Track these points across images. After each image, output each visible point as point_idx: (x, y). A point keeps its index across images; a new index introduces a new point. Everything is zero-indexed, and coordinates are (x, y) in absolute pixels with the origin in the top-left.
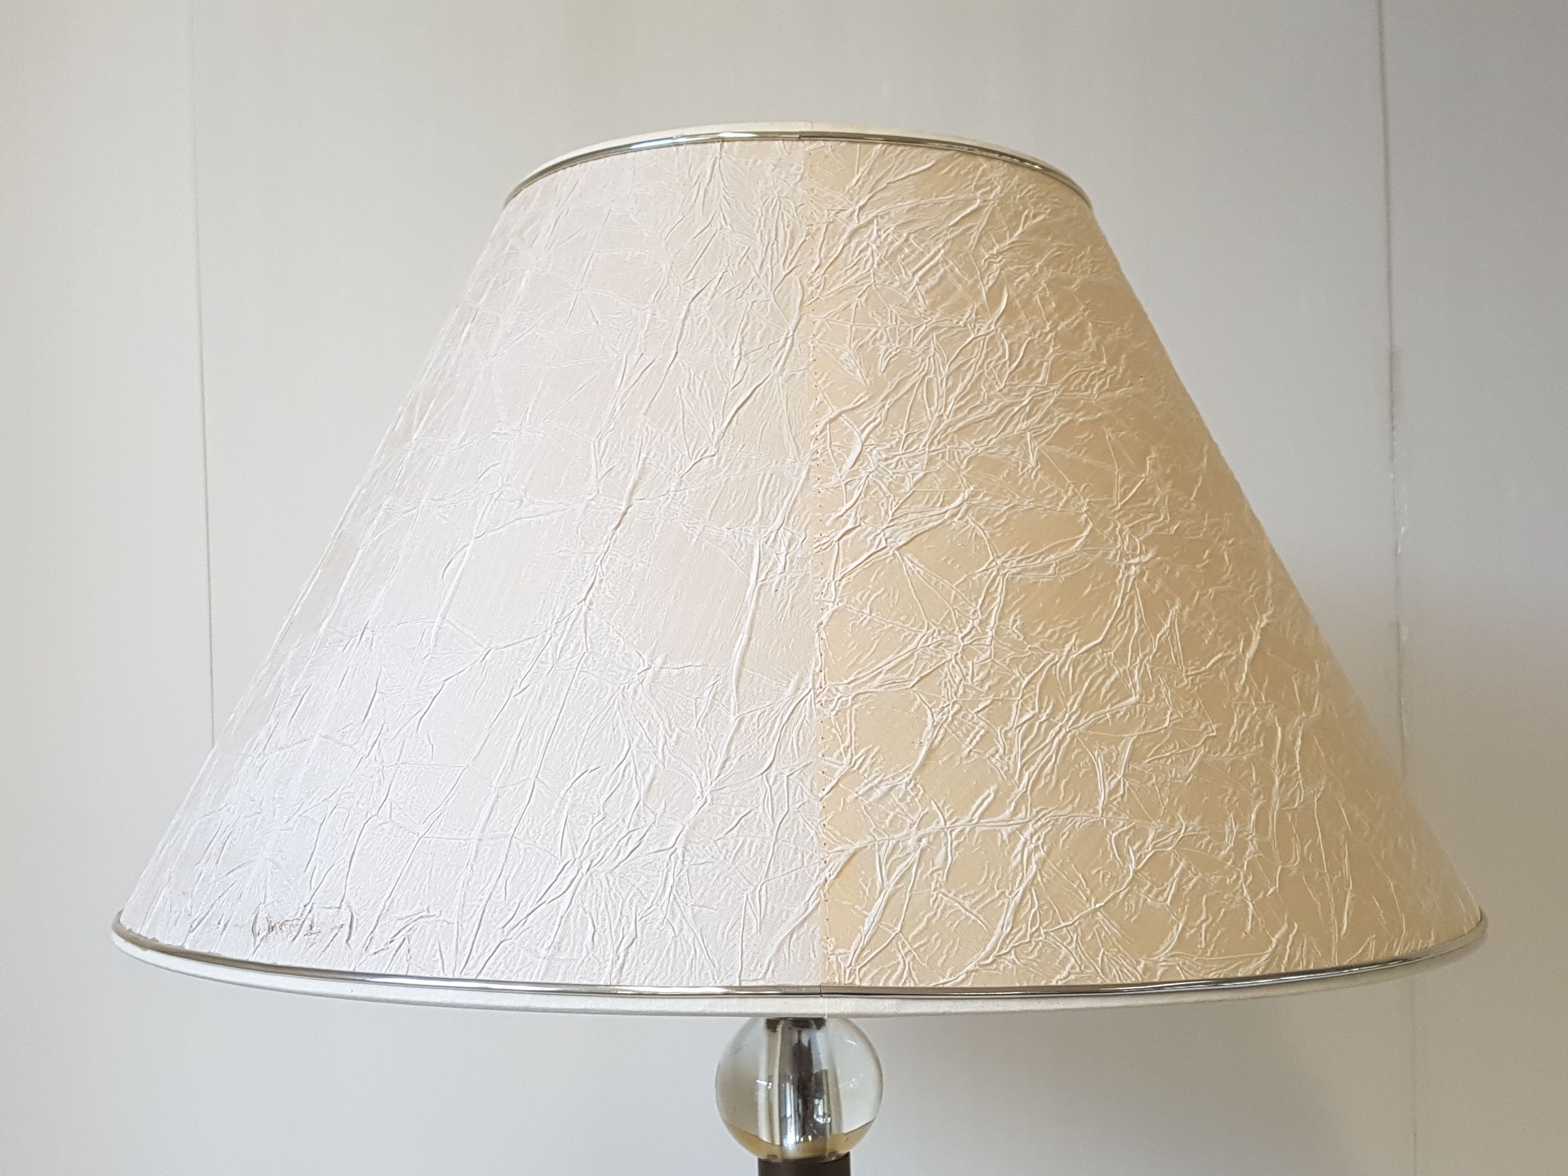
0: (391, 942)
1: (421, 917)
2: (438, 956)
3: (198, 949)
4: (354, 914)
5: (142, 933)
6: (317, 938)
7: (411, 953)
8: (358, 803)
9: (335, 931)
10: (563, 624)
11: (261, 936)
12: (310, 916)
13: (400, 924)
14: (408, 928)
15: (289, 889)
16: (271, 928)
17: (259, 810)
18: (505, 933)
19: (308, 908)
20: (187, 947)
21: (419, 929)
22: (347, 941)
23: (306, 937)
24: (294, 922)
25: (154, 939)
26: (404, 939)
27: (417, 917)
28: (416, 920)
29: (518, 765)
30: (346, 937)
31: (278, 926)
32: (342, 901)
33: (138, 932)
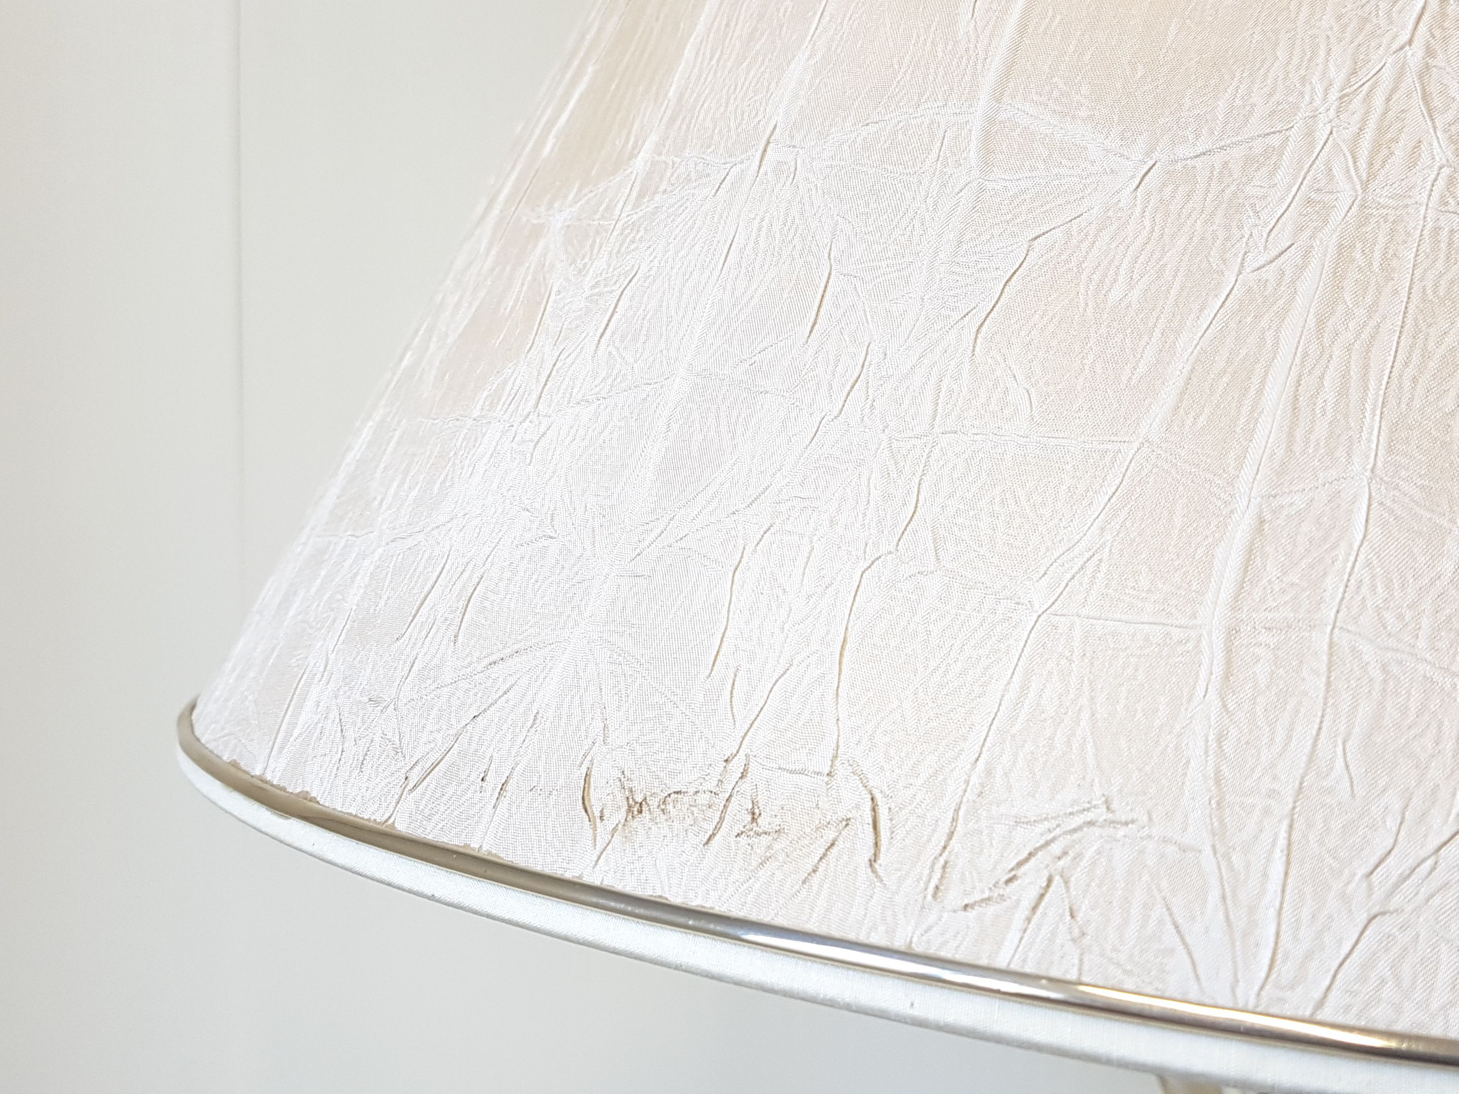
0: (1009, 881)
1: (1091, 823)
2: (1170, 937)
3: (431, 833)
4: (879, 797)
5: (268, 777)
6: (777, 846)
7: (1080, 916)
8: (832, 523)
9: (830, 835)
10: (1357, 101)
11: (610, 824)
12: (746, 786)
13: (1033, 837)
14: (1056, 848)
15: (670, 716)
16: (636, 808)
17: (550, 532)
18: (1378, 894)
19: (737, 766)
20: (402, 826)
21: (1089, 853)
22: (872, 862)
23: (743, 840)
24: (703, 799)
25: (305, 796)
26: (1050, 881)
27: (1079, 820)
28: (1075, 830)
29: (1307, 441)
30: (868, 854)
31: (654, 802)
32: (835, 757)
33: (257, 772)
